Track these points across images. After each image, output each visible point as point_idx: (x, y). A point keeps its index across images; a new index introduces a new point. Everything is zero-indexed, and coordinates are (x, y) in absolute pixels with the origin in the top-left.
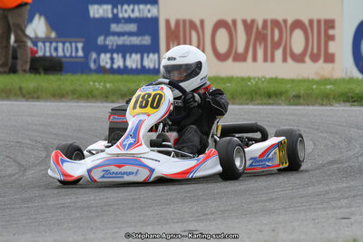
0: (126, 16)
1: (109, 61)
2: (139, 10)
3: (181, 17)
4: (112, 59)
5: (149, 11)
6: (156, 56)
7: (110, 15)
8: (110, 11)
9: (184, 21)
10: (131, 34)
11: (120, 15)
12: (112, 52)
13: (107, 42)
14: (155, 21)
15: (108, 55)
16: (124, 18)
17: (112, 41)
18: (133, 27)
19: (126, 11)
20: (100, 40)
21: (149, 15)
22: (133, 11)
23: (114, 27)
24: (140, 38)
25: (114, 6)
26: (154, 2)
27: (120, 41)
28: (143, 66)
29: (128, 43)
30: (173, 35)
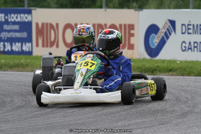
0: (13, 20)
1: (2, 47)
2: (21, 17)
3: (45, 21)
4: (4, 46)
5: (26, 18)
6: (30, 44)
7: (3, 20)
8: (3, 18)
9: (47, 24)
10: (15, 31)
11: (9, 20)
12: (4, 41)
13: (2, 36)
14: (30, 23)
15: (2, 43)
16: (11, 22)
17: (4, 35)
18: (17, 27)
19: (13, 18)
21: (26, 20)
22: (17, 18)
23: (6, 27)
24: (21, 34)
25: (6, 15)
26: (30, 12)
27: (9, 35)
28: (22, 50)
29: (14, 36)
30: (40, 32)
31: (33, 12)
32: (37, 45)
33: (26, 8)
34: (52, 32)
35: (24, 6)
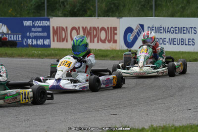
2: (42, 23)
4: (32, 41)
5: (46, 23)
6: (49, 40)
7: (31, 25)
8: (31, 23)
9: (60, 27)
10: (39, 32)
11: (35, 25)
12: (32, 38)
13: (30, 35)
14: (49, 27)
15: (31, 40)
17: (32, 34)
18: (40, 29)
19: (38, 23)
20: (28, 34)
21: (46, 25)
22: (40, 23)
23: (33, 29)
24: (43, 33)
25: (33, 21)
26: (48, 20)
27: (35, 34)
28: (44, 44)
29: (38, 35)
30: (55, 32)
31: (51, 19)
32: (54, 41)
33: (46, 17)
34: (63, 32)
35: (44, 16)
